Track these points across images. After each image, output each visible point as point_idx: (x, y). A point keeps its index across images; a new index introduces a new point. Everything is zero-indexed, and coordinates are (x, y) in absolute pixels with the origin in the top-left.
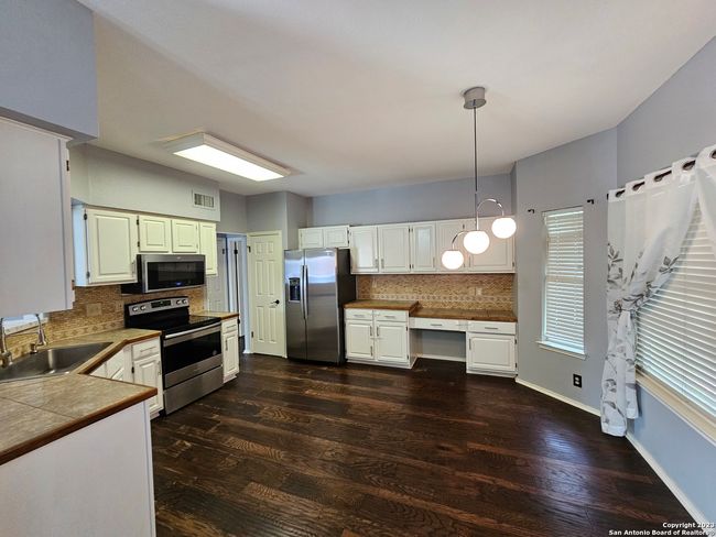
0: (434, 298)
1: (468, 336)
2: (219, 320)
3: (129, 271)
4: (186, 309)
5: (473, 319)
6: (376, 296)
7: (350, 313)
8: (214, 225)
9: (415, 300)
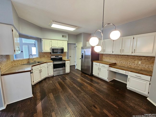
0: (121, 62)
1: (129, 77)
2: (65, 61)
3: (49, 50)
4: (62, 58)
5: (131, 71)
6: (104, 60)
7: (94, 63)
8: (67, 41)
9: (115, 62)
